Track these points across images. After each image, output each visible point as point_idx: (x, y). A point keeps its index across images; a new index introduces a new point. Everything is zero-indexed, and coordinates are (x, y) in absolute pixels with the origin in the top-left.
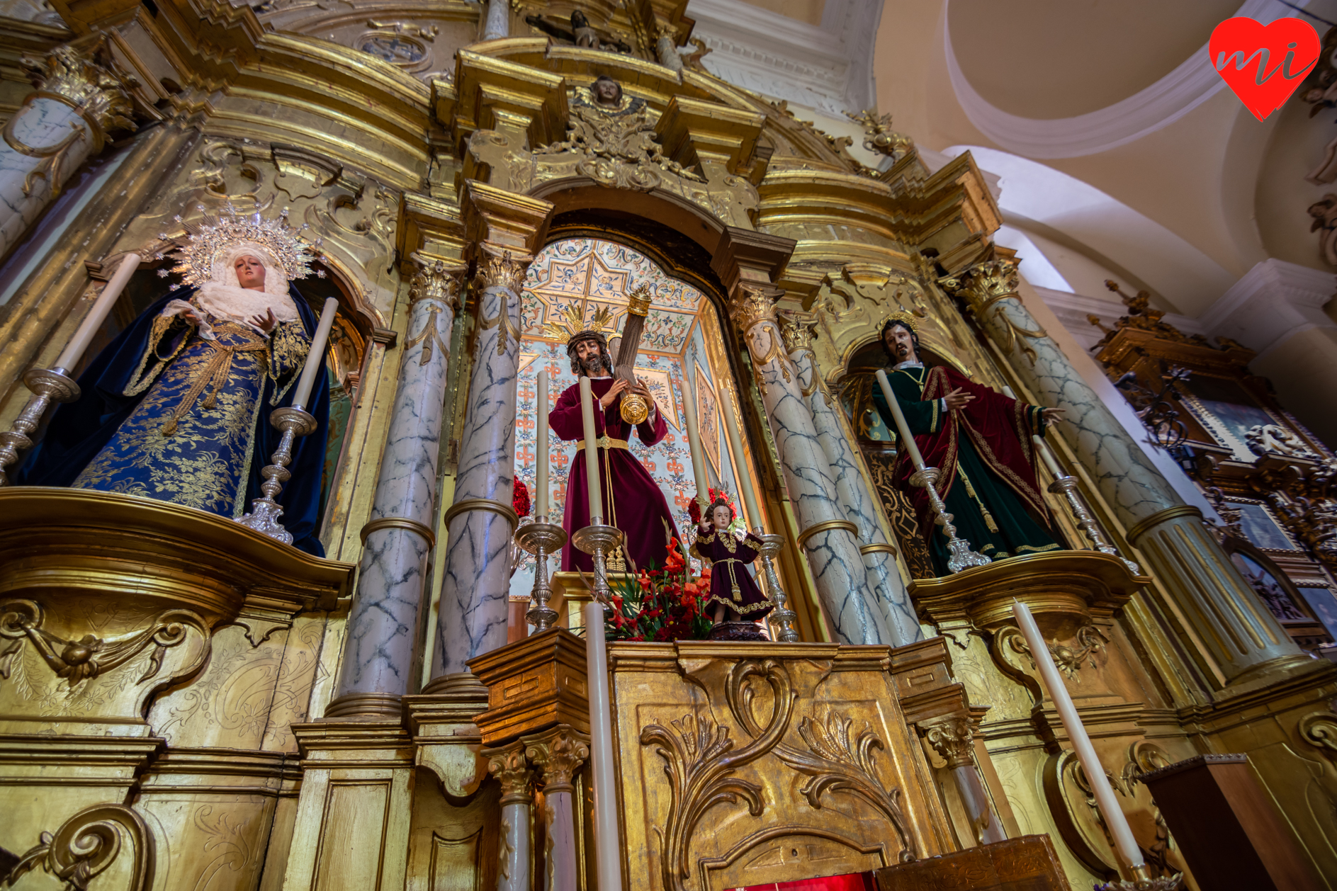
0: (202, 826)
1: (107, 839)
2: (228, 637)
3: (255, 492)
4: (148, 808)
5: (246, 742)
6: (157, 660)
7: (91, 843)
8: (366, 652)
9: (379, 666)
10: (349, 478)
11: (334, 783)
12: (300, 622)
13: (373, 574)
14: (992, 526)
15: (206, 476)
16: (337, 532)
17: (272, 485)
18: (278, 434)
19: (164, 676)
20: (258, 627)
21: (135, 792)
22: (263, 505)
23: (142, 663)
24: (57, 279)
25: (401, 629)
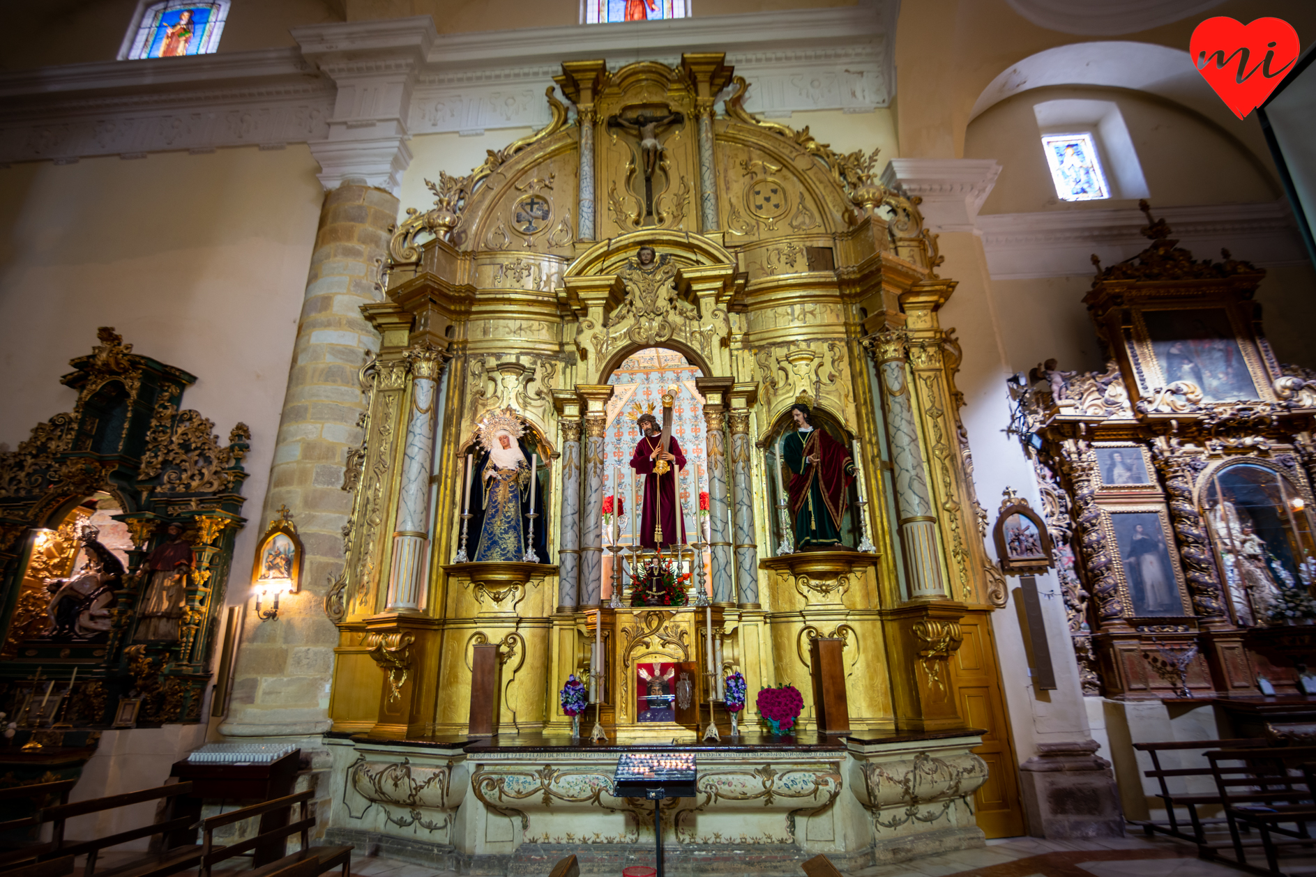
0: (533, 635)
1: (515, 639)
2: (528, 585)
3: (527, 546)
4: (521, 631)
5: (539, 616)
6: (514, 596)
7: (512, 641)
8: (564, 594)
9: (568, 598)
10: (552, 524)
11: (561, 629)
12: (546, 578)
13: (563, 568)
14: (813, 527)
15: (512, 539)
16: (552, 547)
17: (531, 541)
18: (529, 520)
19: (516, 600)
20: (536, 582)
21: (517, 628)
22: (530, 550)
23: (510, 597)
24: (448, 460)
25: (572, 586)
